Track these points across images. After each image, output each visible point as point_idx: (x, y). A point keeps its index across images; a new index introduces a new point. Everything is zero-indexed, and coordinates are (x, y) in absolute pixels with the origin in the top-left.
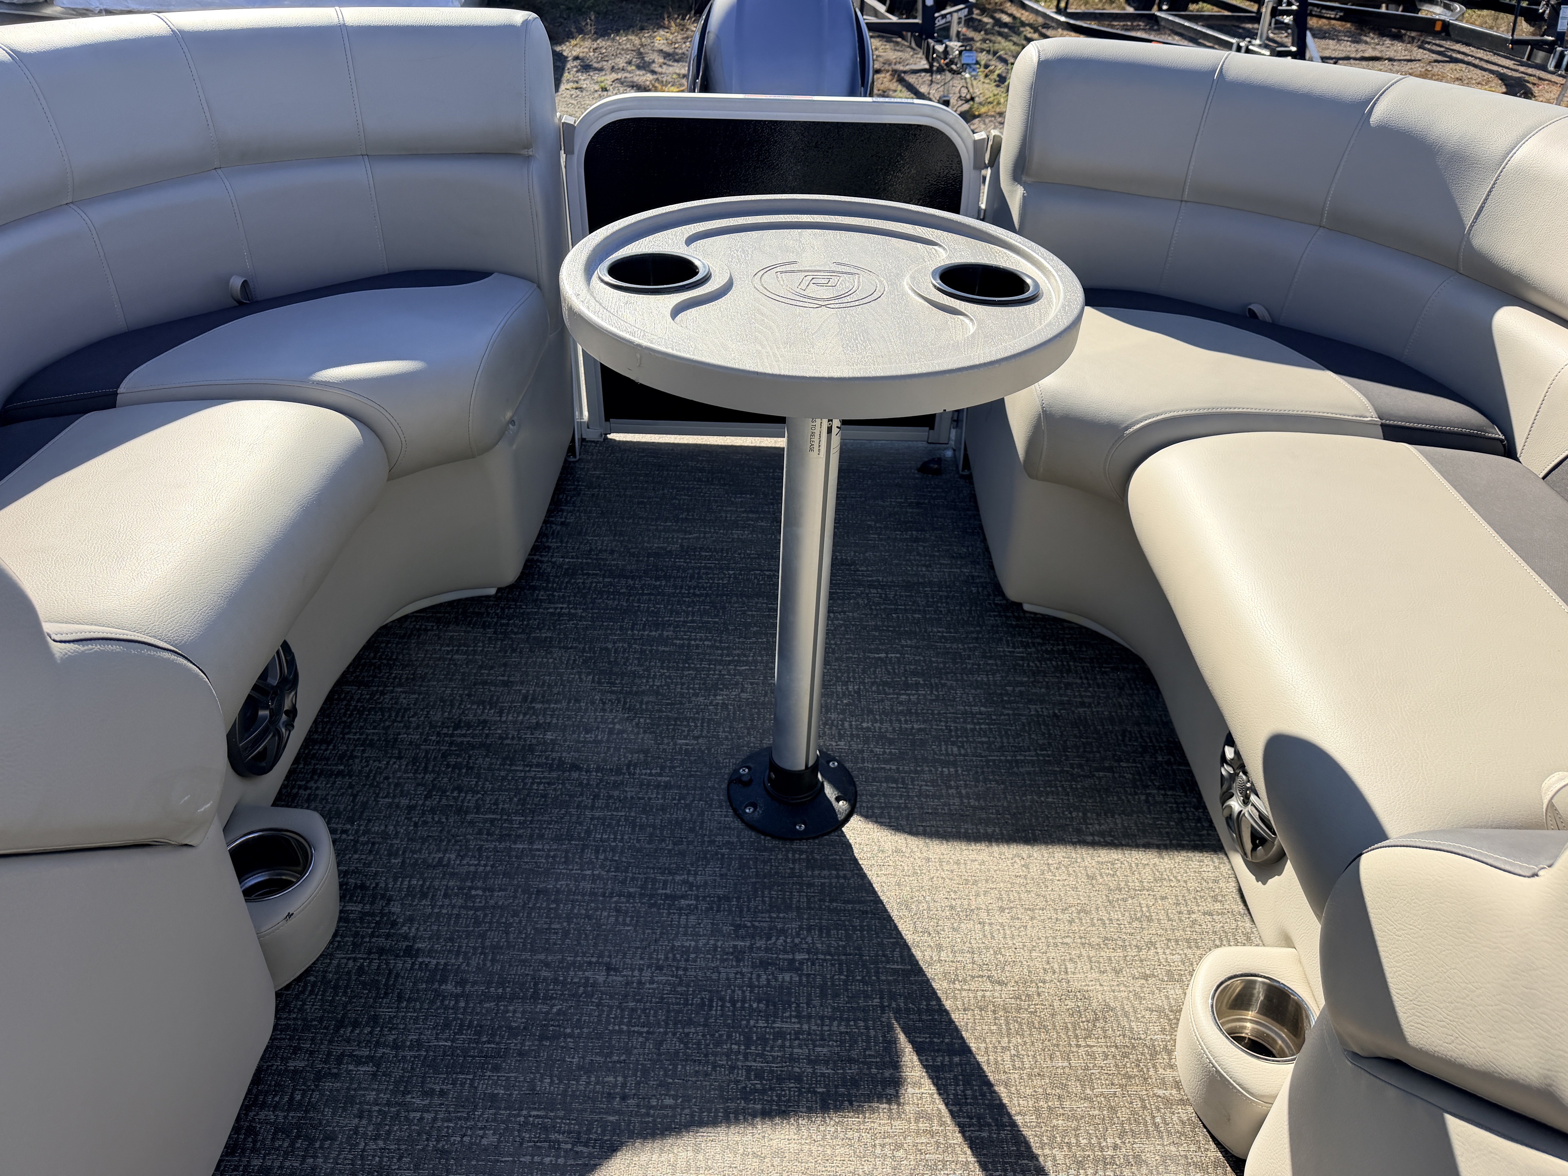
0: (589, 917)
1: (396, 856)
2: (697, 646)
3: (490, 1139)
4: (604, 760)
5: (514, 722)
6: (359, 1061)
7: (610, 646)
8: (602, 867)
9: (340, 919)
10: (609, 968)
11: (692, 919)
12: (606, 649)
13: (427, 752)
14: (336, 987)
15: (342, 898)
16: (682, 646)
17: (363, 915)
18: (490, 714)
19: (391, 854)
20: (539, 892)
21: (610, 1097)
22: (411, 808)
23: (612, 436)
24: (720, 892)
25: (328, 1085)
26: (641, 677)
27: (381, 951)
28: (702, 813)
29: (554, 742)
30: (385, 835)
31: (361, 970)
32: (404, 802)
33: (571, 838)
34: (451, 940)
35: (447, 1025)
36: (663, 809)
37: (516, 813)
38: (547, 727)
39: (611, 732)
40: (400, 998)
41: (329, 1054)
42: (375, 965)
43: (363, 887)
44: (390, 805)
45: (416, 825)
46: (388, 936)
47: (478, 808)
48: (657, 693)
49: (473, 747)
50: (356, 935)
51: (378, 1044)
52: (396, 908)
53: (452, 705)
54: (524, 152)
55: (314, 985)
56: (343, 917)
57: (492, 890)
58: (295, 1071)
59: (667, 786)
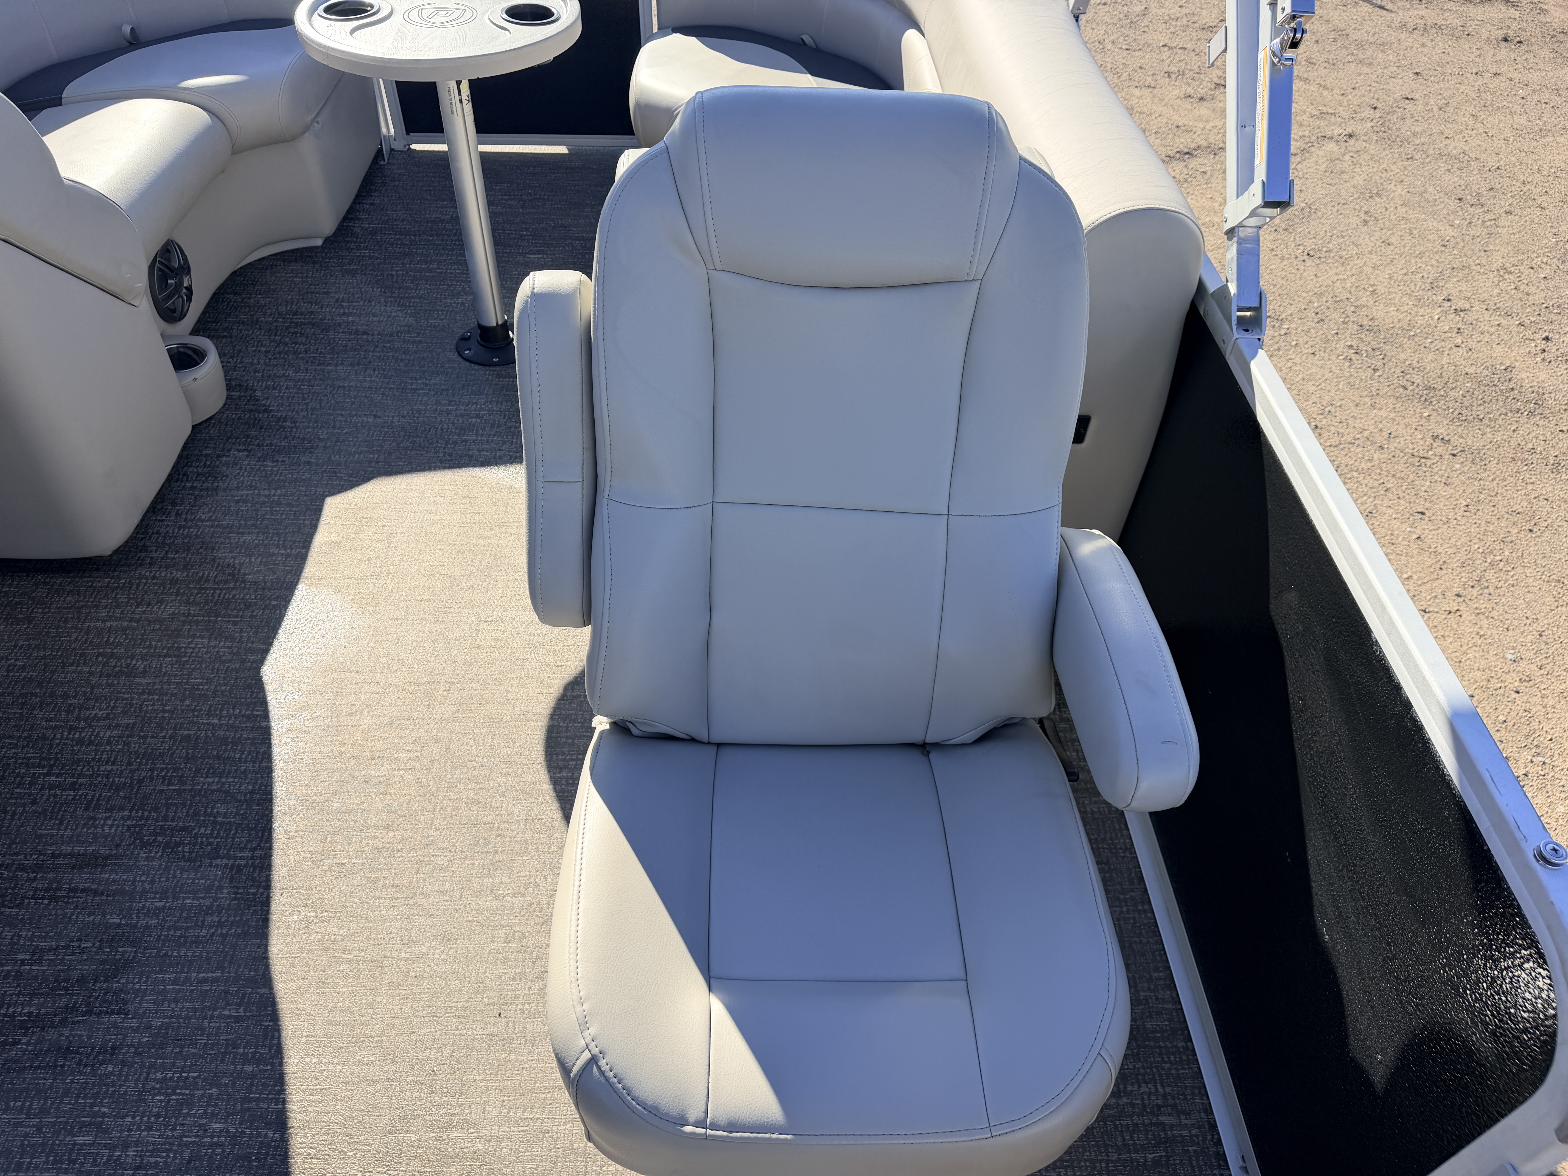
0: (367, 397)
1: (258, 372)
2: (451, 273)
3: (307, 475)
4: (383, 330)
5: (330, 312)
6: (239, 451)
7: (394, 273)
8: (377, 377)
9: (227, 398)
10: (375, 416)
11: (425, 398)
12: (391, 275)
13: (277, 326)
14: (226, 425)
15: (228, 390)
16: (441, 273)
17: (240, 397)
18: (315, 308)
19: (256, 371)
20: (339, 387)
21: (370, 462)
22: (266, 352)
23: (413, 146)
24: (443, 387)
25: (224, 459)
26: (411, 289)
27: (251, 411)
28: (439, 354)
29: (353, 322)
30: (252, 364)
31: (240, 418)
32: (263, 349)
33: (359, 364)
34: (289, 406)
35: (286, 437)
36: (416, 352)
37: (329, 353)
38: (351, 314)
39: (389, 317)
40: (261, 428)
41: (224, 448)
42: (247, 416)
43: (240, 385)
44: (255, 351)
45: (270, 359)
46: (254, 405)
47: (306, 352)
48: (421, 297)
49: (304, 324)
50: (237, 404)
51: (249, 445)
52: (258, 394)
53: (292, 303)
55: (214, 424)
57: (312, 386)
58: (206, 454)
59: (420, 342)
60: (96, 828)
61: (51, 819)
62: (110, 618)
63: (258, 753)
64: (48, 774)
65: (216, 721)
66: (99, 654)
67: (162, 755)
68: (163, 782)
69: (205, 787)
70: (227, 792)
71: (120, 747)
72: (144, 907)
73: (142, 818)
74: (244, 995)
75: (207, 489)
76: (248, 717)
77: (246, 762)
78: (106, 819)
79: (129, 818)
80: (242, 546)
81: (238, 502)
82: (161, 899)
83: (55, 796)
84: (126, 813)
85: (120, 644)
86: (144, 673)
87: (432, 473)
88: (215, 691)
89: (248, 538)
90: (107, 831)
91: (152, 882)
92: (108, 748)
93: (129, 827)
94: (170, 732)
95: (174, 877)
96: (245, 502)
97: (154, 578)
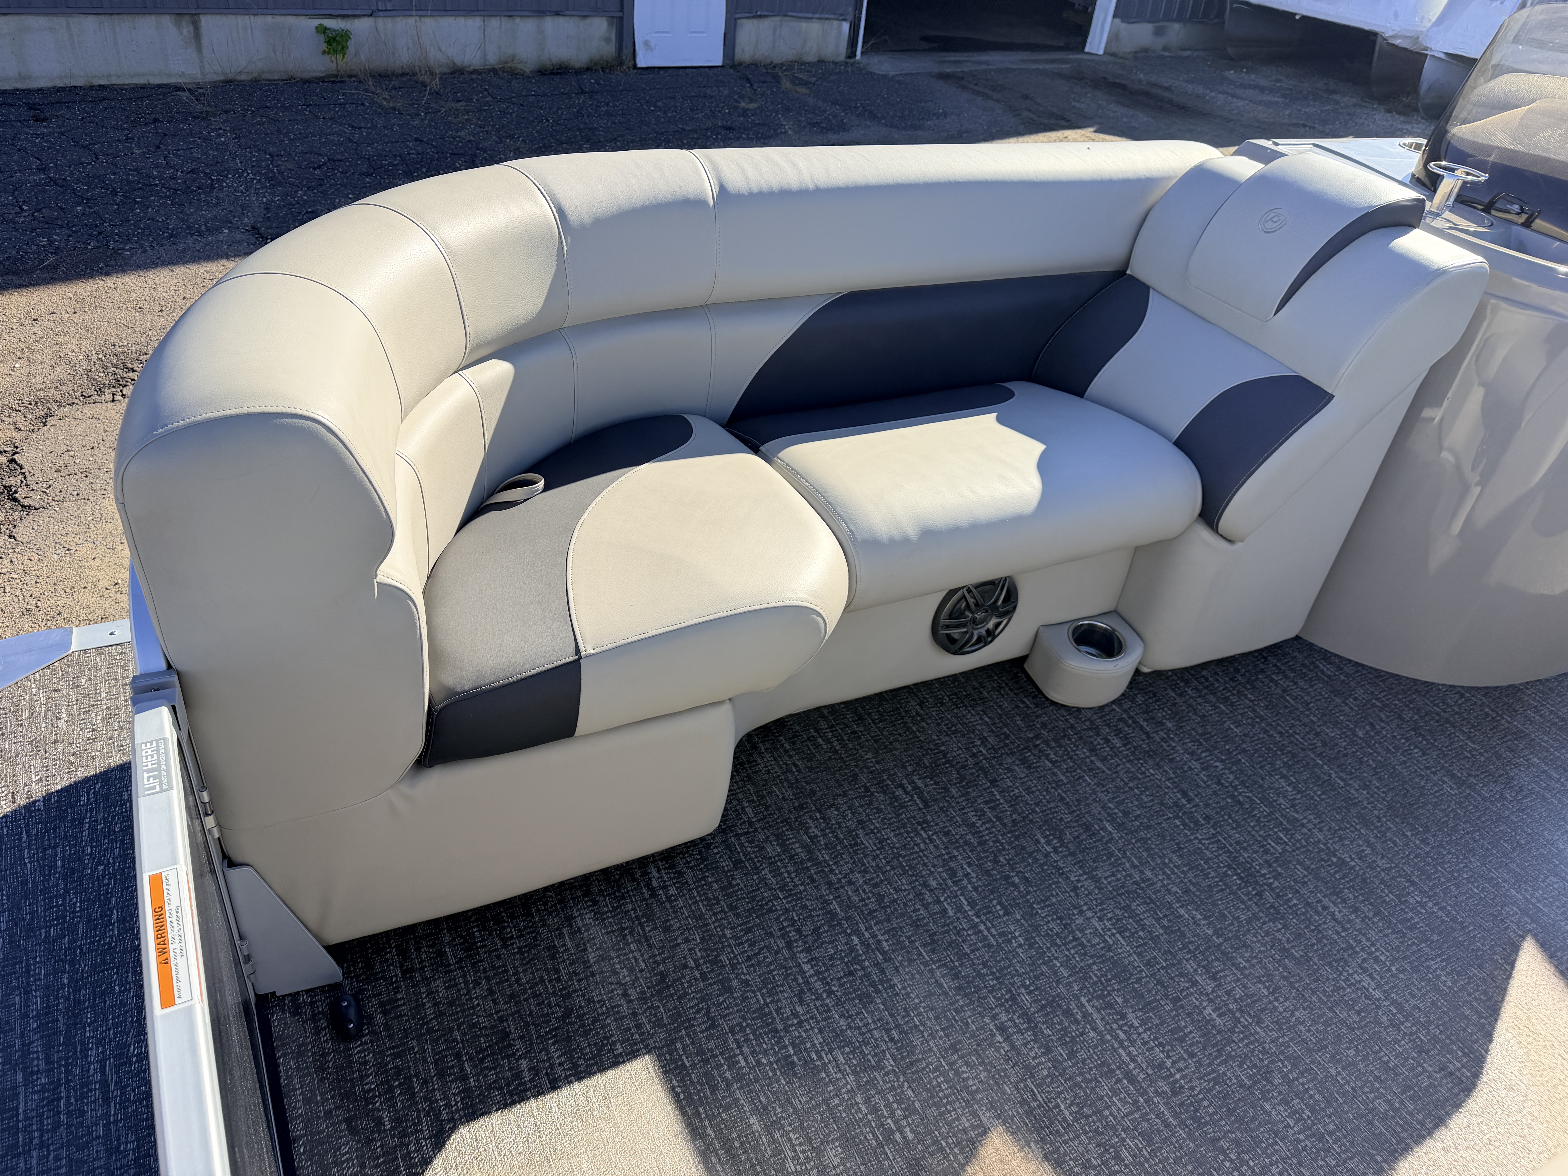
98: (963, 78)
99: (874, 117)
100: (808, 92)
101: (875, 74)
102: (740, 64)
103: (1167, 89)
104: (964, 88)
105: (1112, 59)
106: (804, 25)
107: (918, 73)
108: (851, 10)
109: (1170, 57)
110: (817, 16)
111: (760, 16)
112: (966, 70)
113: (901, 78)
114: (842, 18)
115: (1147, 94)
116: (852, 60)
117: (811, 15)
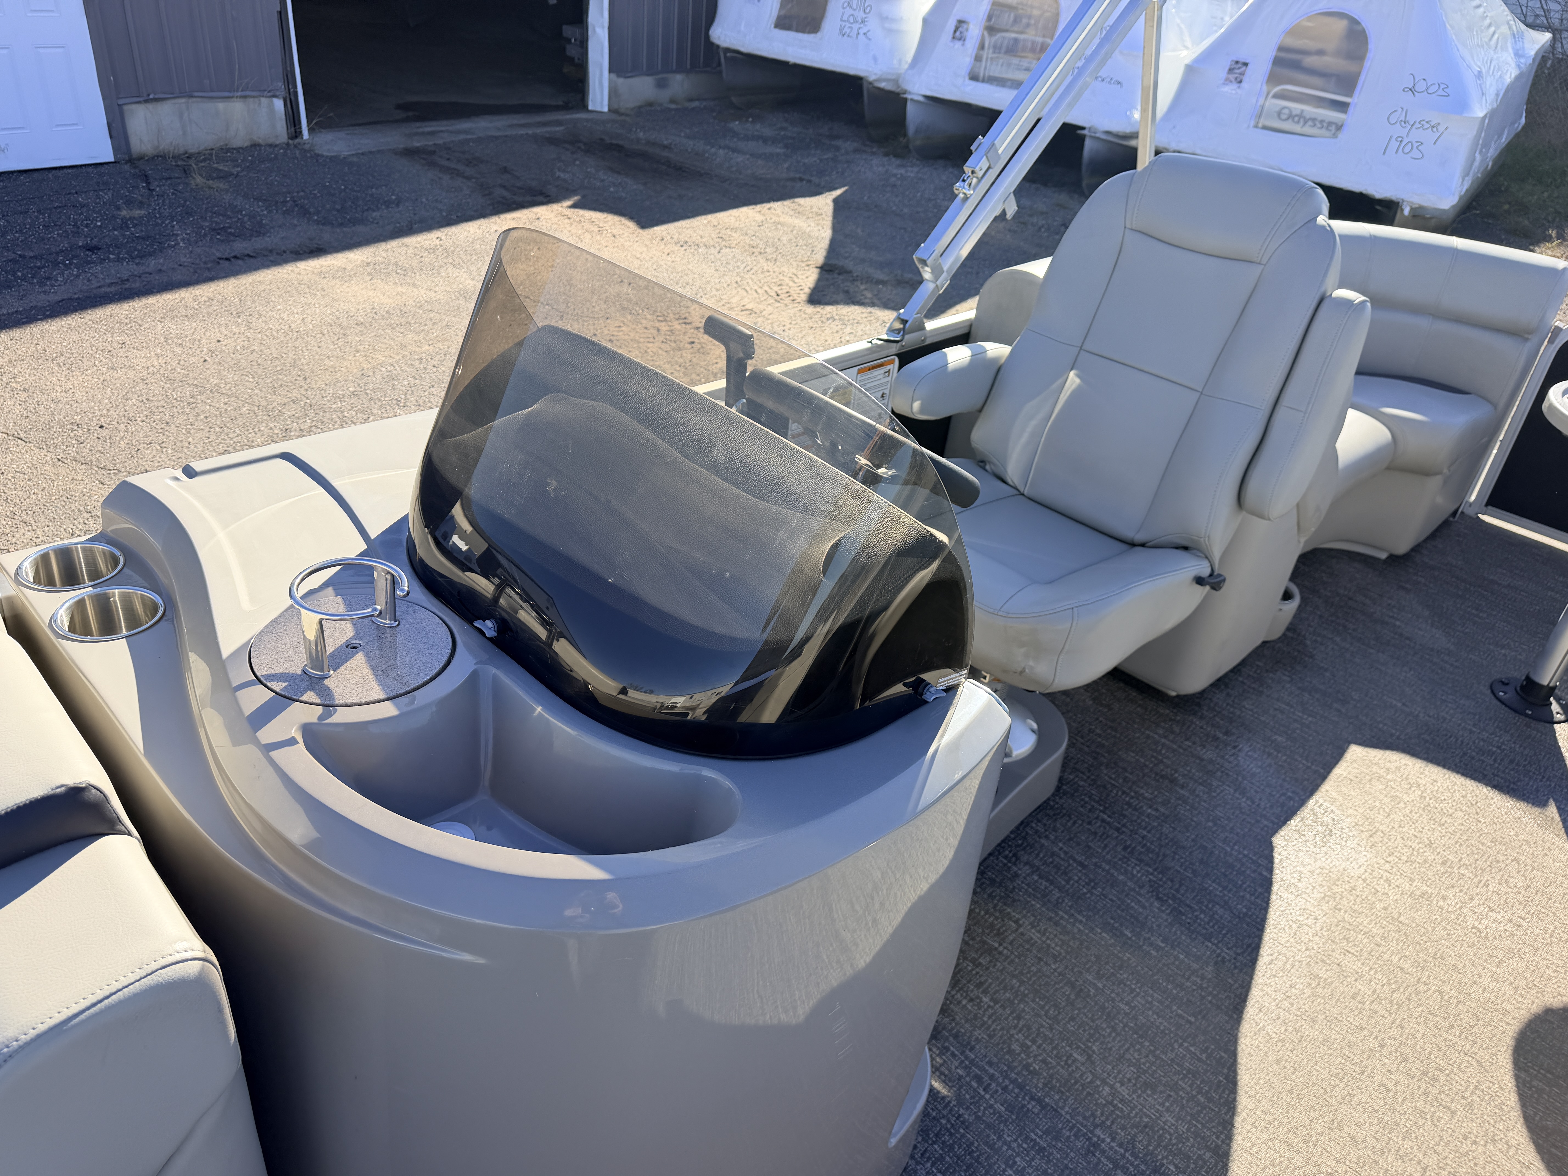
0: (1400, 687)
2: (1499, 627)
3: (1337, 720)
4: (1425, 644)
5: (1381, 611)
6: (1284, 675)
7: (1445, 605)
8: (1411, 675)
10: (1404, 704)
11: (1452, 711)
12: (1442, 606)
16: (1490, 623)
18: (1369, 603)
20: (1377, 668)
23: (1482, 516)
24: (1471, 710)
25: (1271, 675)
26: (1458, 624)
27: (1299, 651)
28: (1472, 684)
29: (1400, 626)
31: (1289, 652)
32: (1319, 613)
33: (1398, 659)
34: (1331, 662)
35: (1324, 683)
36: (1451, 673)
37: (1373, 640)
38: (1398, 620)
39: (1433, 636)
40: (1305, 667)
41: (1274, 668)
42: (1295, 654)
46: (1304, 649)
47: (1354, 630)
48: (1466, 634)
49: (1357, 610)
51: (1293, 674)
52: (1310, 643)
53: (1350, 591)
54: (1526, 336)
56: (1284, 635)
57: (1354, 657)
58: (1260, 665)
59: (1457, 667)
60: (1128, 865)
61: (1099, 841)
62: (1165, 737)
63: (1256, 890)
64: (1104, 812)
65: (1228, 849)
66: (1153, 756)
67: (1184, 848)
68: (1181, 866)
69: (1211, 888)
70: (1226, 903)
71: (1155, 824)
72: (1149, 938)
73: (1161, 880)
74: (1207, 1048)
75: (1253, 688)
76: (1254, 862)
77: (1245, 890)
78: (1136, 864)
79: (1152, 874)
80: (1272, 742)
81: (1276, 709)
82: (1162, 942)
83: (1105, 828)
84: (1151, 870)
85: (1167, 758)
86: (1182, 787)
87: (1445, 771)
88: (1232, 829)
89: (1280, 739)
90: (1135, 872)
91: (1159, 926)
92: (1147, 820)
93: (1150, 881)
94: (1193, 836)
95: (1175, 933)
96: (1282, 712)
97: (1202, 728)
98: (434, 153)
99: (305, 213)
100: (226, 186)
101: (322, 156)
102: (141, 158)
103: (665, 147)
104: (432, 164)
105: (614, 116)
106: (221, 106)
107: (379, 151)
108: (280, 84)
109: (676, 110)
110: (239, 94)
111: (156, 100)
112: (440, 142)
113: (355, 159)
114: (269, 94)
115: (644, 155)
116: (297, 141)
117: (227, 94)
